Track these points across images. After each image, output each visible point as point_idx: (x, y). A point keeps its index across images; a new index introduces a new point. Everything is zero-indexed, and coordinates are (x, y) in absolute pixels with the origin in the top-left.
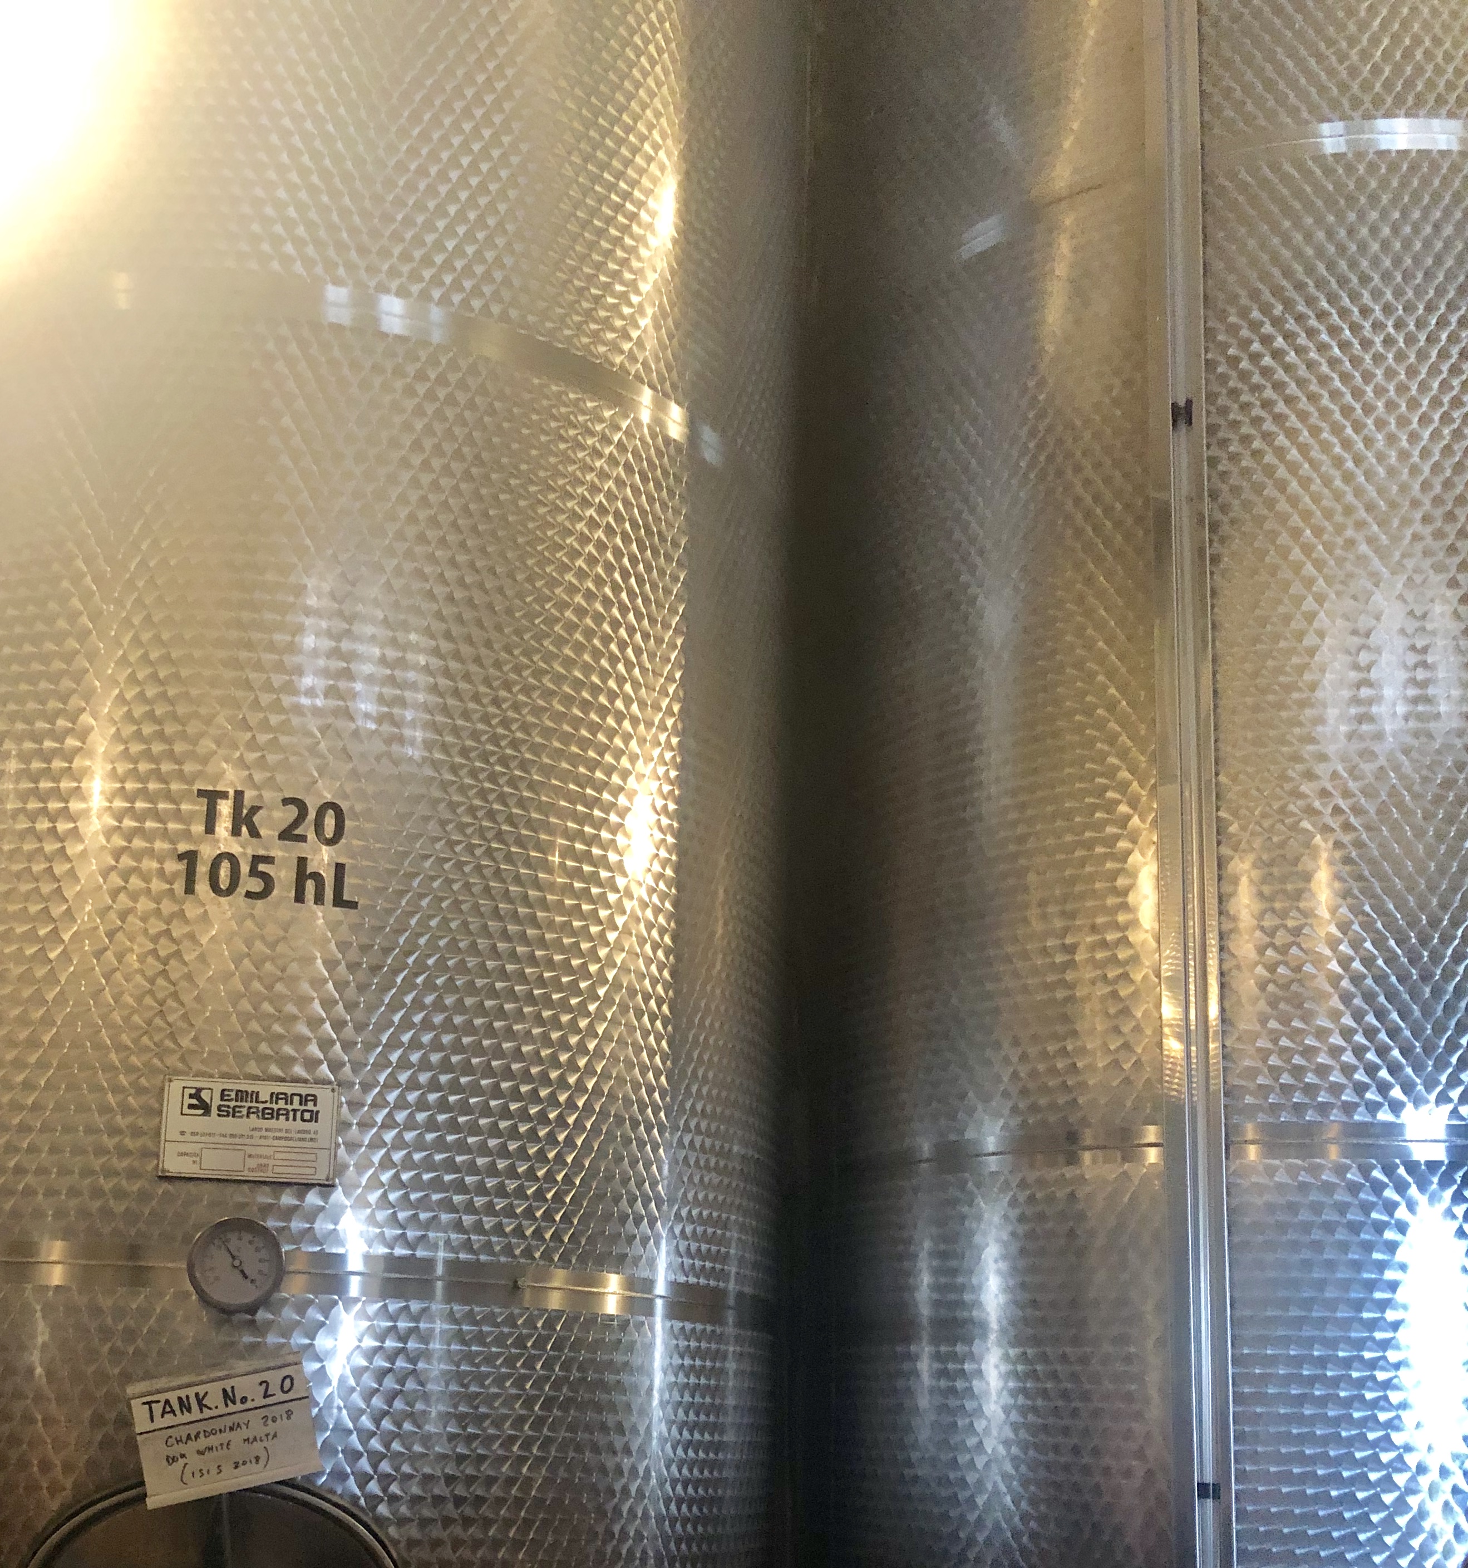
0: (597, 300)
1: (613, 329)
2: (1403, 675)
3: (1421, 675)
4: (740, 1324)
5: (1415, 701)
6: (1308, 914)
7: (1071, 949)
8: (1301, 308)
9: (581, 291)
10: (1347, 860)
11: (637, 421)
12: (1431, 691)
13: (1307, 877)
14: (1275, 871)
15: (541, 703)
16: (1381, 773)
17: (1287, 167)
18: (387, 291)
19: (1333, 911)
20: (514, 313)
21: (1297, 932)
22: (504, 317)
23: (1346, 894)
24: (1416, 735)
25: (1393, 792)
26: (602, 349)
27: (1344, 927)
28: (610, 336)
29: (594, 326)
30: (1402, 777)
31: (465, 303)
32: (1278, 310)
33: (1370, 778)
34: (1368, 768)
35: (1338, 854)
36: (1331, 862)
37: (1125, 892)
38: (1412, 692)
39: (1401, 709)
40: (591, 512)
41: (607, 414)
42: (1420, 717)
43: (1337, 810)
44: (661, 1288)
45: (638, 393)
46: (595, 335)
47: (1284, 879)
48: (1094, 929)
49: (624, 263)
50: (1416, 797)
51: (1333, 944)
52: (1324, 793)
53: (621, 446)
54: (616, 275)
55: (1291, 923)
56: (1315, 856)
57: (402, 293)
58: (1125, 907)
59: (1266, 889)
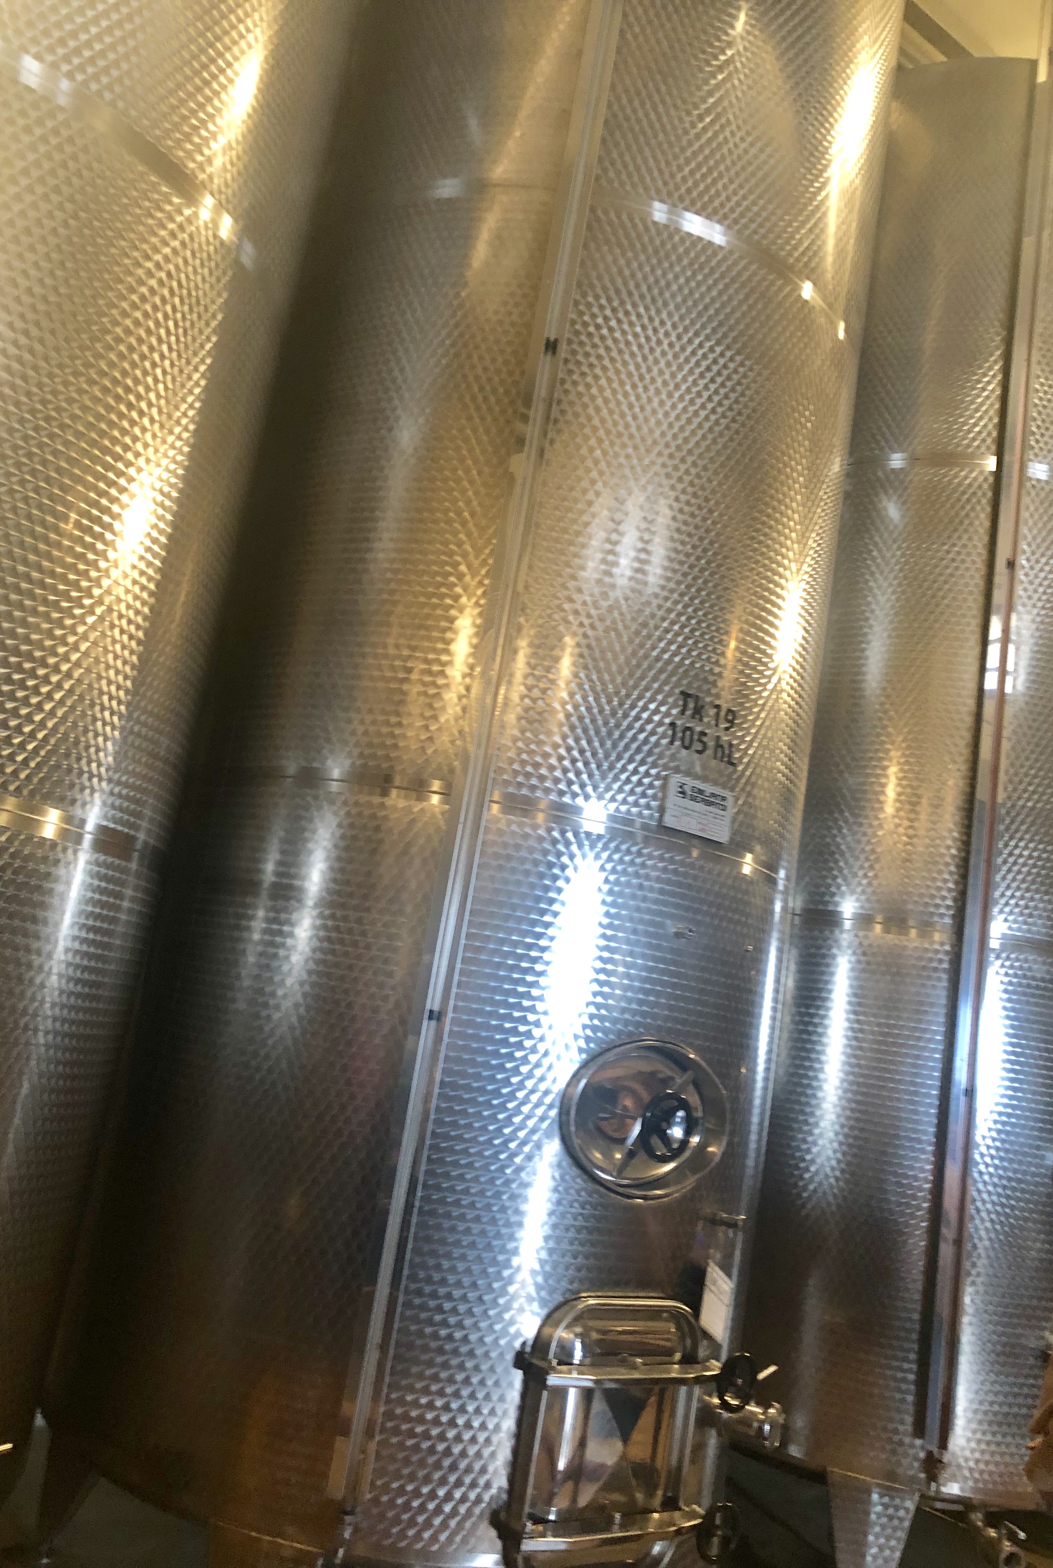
0: (185, 118)
1: (192, 143)
2: (633, 554)
3: (643, 556)
4: (141, 864)
5: (637, 570)
6: (553, 682)
7: (409, 670)
8: (629, 307)
9: (174, 108)
10: (581, 656)
11: (196, 214)
12: (646, 567)
13: (557, 660)
14: (540, 651)
15: (85, 386)
16: (610, 609)
17: (637, 221)
18: (27, 52)
19: (568, 683)
20: (121, 104)
21: (544, 691)
22: (113, 104)
23: (576, 675)
24: (633, 590)
25: (614, 622)
26: (181, 154)
27: (572, 695)
28: (189, 146)
29: (178, 135)
30: (621, 614)
31: (85, 83)
32: (616, 304)
33: (603, 611)
34: (604, 604)
35: (577, 650)
36: (572, 655)
37: (448, 642)
38: (636, 565)
39: (629, 573)
40: (149, 265)
41: (176, 200)
42: (637, 581)
43: (581, 625)
44: (90, 826)
45: (202, 195)
46: (178, 142)
47: (543, 658)
48: (426, 661)
49: (209, 100)
50: (626, 627)
51: (563, 704)
52: (576, 612)
53: (181, 227)
54: (202, 106)
55: (542, 685)
56: (563, 649)
57: (38, 57)
58: (447, 652)
59: (533, 661)
